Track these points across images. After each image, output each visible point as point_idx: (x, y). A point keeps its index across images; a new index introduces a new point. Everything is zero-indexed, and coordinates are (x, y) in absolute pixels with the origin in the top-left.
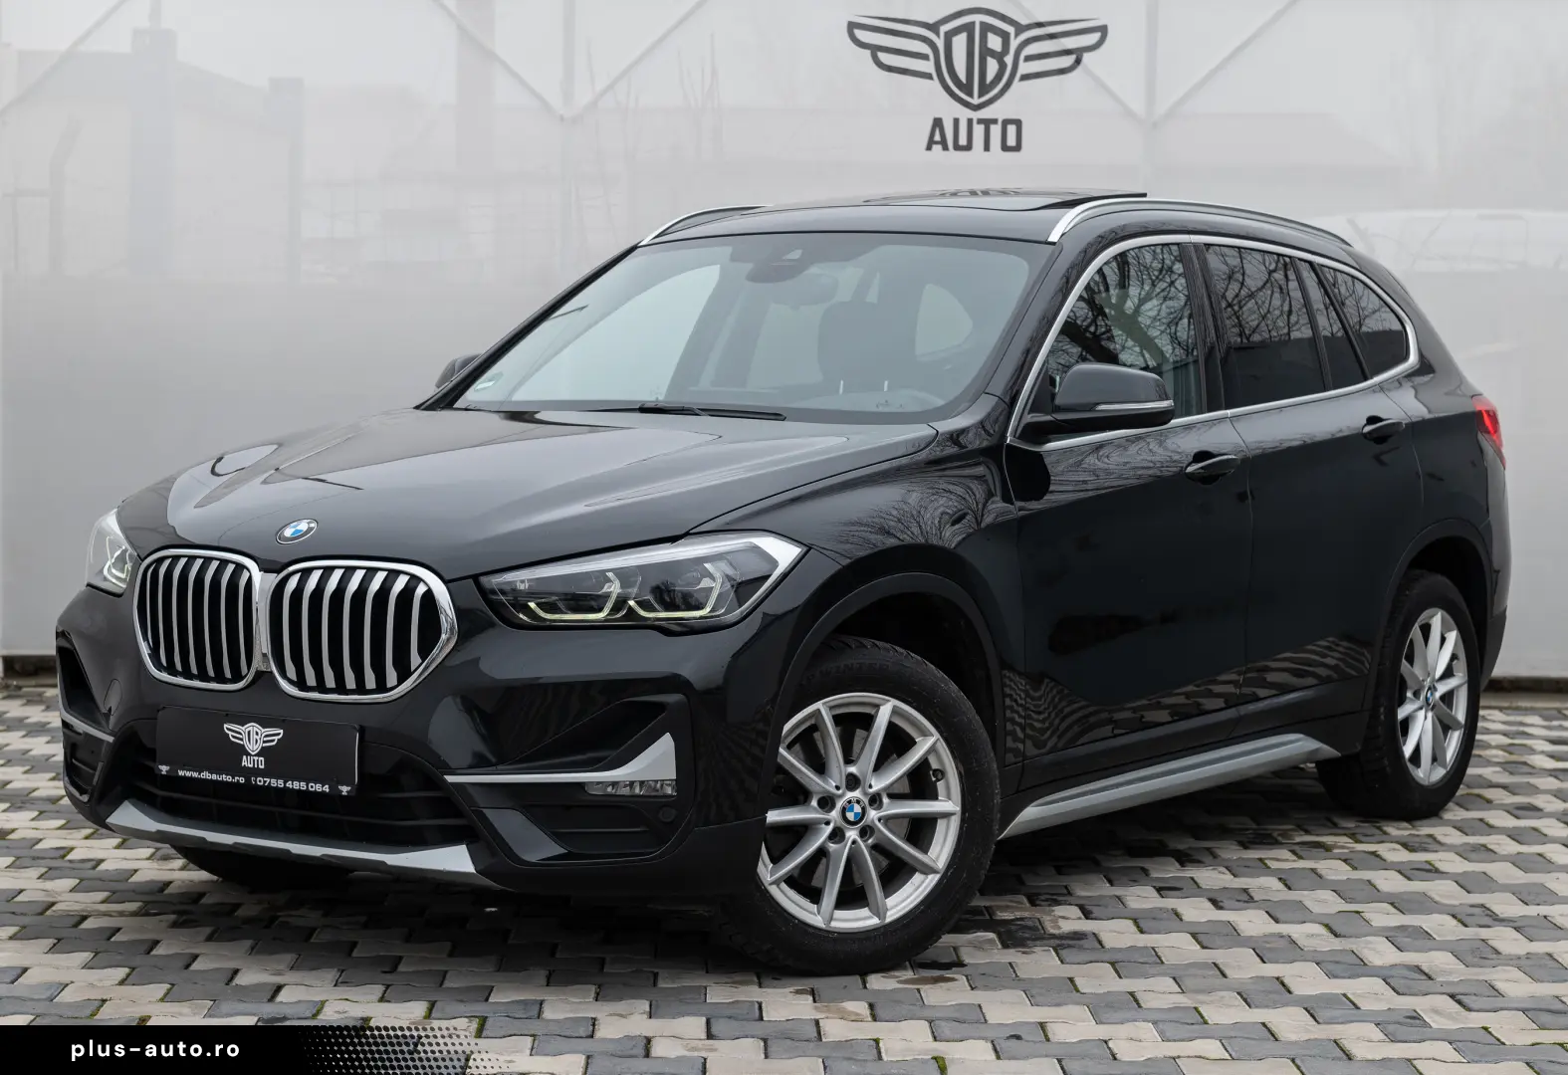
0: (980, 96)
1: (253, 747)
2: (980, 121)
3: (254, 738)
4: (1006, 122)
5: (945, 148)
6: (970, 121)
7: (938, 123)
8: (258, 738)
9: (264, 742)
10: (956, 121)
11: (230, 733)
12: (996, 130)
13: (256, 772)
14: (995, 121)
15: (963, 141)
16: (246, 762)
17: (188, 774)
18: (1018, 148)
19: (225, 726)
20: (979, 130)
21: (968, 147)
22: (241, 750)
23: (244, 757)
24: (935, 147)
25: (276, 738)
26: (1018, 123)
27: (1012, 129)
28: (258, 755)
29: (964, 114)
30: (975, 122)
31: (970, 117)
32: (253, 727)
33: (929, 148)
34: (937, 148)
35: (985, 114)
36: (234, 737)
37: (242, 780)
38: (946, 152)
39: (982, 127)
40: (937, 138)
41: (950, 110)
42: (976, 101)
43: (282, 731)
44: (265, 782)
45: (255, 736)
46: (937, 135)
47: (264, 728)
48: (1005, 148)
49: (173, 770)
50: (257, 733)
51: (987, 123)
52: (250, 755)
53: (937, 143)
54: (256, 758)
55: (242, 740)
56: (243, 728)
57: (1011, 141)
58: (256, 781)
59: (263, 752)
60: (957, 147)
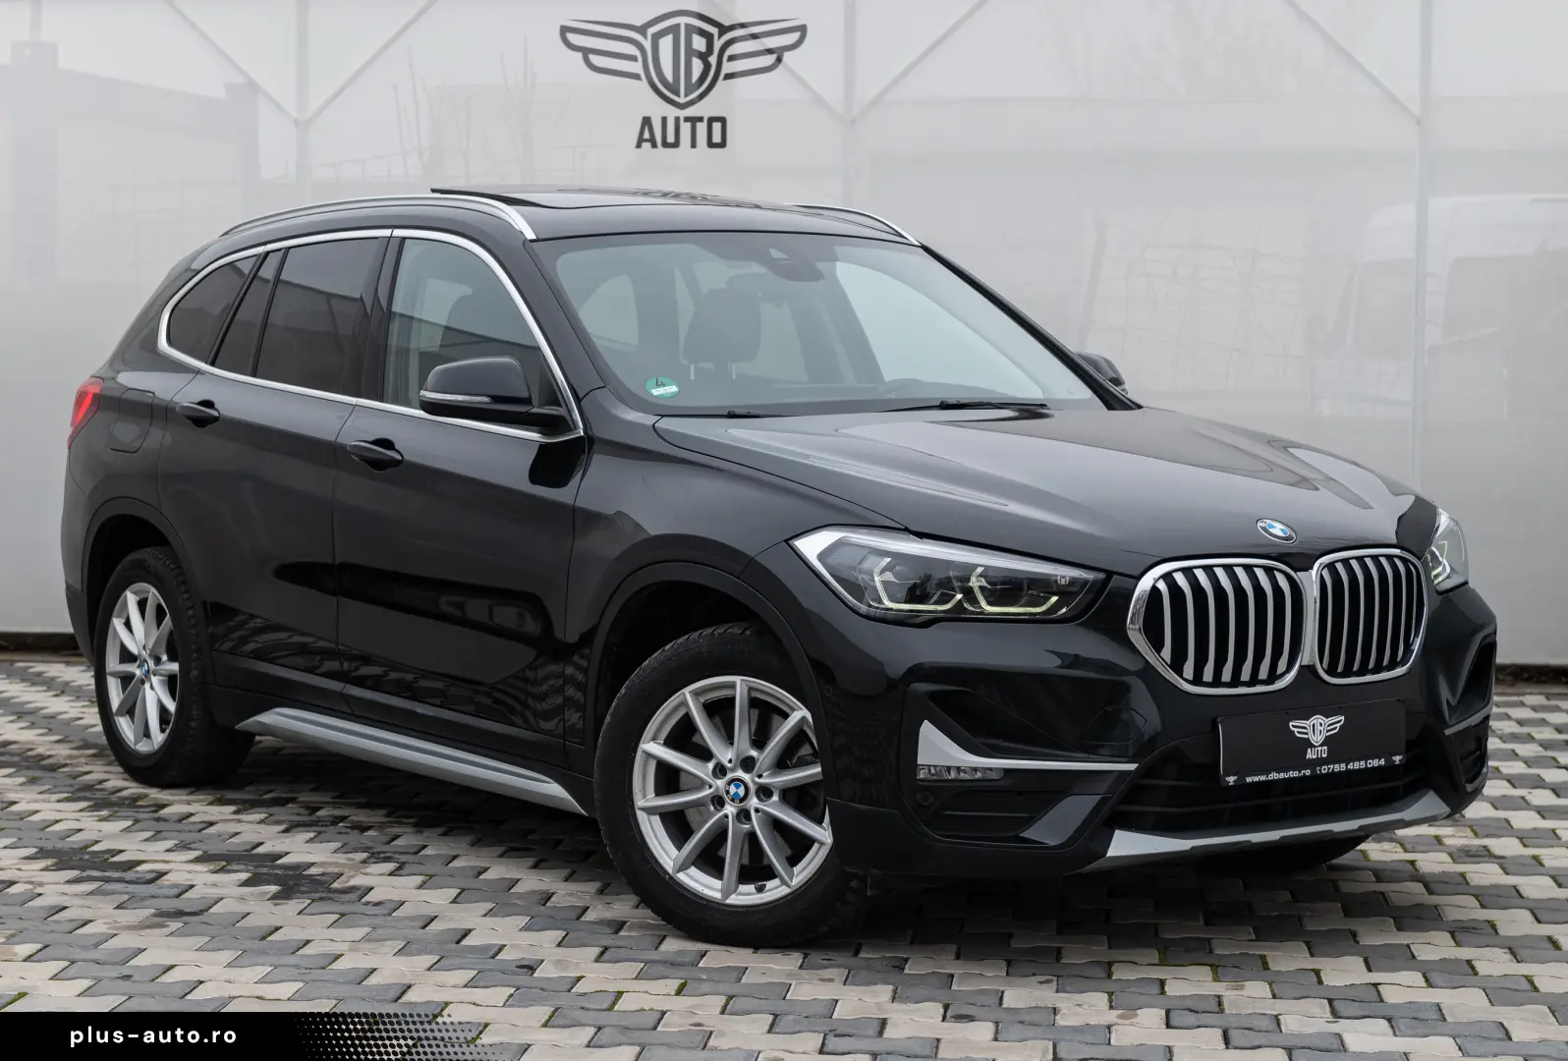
0: (686, 96)
1: (1317, 739)
2: (687, 119)
3: (1317, 729)
4: (711, 120)
5: (654, 145)
6: (677, 119)
7: (647, 122)
8: (1322, 729)
9: (1328, 731)
10: (664, 120)
11: (1296, 730)
12: (702, 128)
13: (1320, 762)
14: (701, 119)
15: (671, 139)
16: (1310, 755)
17: (1256, 779)
18: (722, 144)
19: (1291, 724)
20: (686, 128)
21: (676, 144)
22: (1308, 744)
23: (1309, 750)
24: (644, 144)
25: (1338, 725)
26: (723, 120)
27: (717, 127)
28: (1321, 745)
29: (672, 113)
30: (682, 120)
31: (677, 115)
32: (1318, 720)
33: (639, 146)
34: (646, 146)
35: (691, 112)
36: (1299, 732)
37: (1308, 772)
38: (655, 150)
39: (689, 125)
40: (647, 135)
41: (658, 109)
42: (682, 100)
43: (1343, 718)
44: (1329, 769)
45: (1320, 728)
46: (647, 134)
47: (1327, 718)
48: (711, 144)
49: (1242, 778)
50: (1321, 725)
51: (694, 121)
52: (1315, 747)
53: (646, 140)
54: (1319, 749)
55: (1307, 734)
56: (1308, 722)
57: (717, 138)
58: (1320, 770)
59: (1327, 741)
60: (665, 144)
